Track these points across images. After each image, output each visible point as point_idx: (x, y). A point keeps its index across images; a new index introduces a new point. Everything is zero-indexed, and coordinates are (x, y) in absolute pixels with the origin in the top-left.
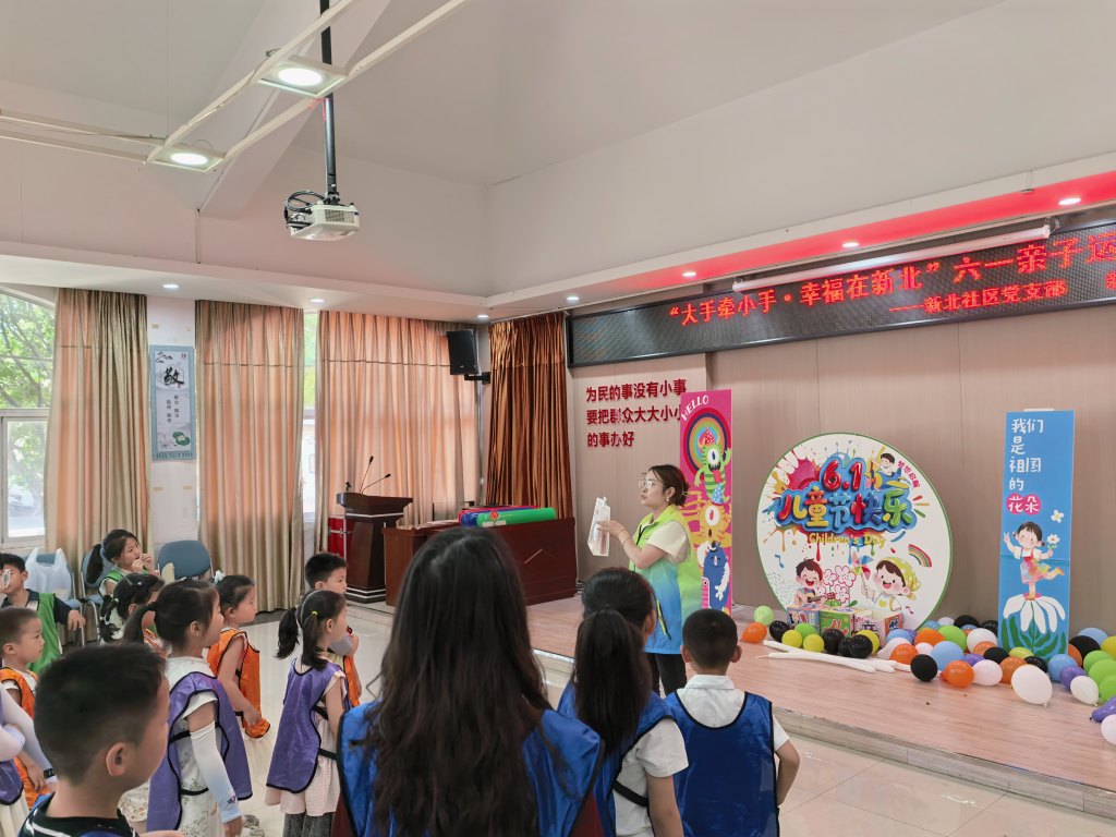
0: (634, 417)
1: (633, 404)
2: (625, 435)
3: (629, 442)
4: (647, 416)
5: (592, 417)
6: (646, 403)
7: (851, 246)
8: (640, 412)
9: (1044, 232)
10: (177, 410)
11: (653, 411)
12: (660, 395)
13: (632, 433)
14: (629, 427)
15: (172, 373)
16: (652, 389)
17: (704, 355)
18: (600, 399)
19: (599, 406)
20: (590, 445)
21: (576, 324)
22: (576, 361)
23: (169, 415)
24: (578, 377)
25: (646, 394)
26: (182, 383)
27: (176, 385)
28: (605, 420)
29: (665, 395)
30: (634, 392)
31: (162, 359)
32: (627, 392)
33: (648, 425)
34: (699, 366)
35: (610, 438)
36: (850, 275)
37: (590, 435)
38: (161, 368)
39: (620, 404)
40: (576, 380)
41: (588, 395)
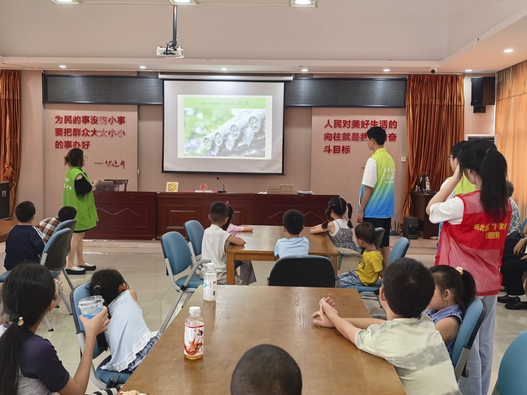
0: (90, 134)
1: (90, 127)
2: (83, 143)
3: (86, 147)
4: (99, 134)
5: (59, 132)
6: (99, 127)
7: (225, 69)
8: (94, 132)
9: (291, 78)
11: (103, 132)
12: (108, 123)
13: (89, 142)
14: (86, 139)
16: (103, 120)
17: (136, 106)
18: (65, 123)
19: (64, 126)
20: (56, 147)
21: (49, 79)
22: (49, 100)
24: (48, 109)
25: (99, 122)
28: (69, 134)
29: (112, 124)
30: (90, 120)
32: (86, 120)
33: (99, 138)
34: (133, 111)
35: (72, 144)
37: (57, 142)
39: (82, 126)
40: (47, 111)
41: (57, 120)
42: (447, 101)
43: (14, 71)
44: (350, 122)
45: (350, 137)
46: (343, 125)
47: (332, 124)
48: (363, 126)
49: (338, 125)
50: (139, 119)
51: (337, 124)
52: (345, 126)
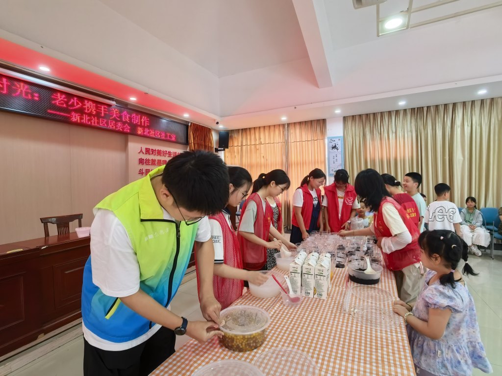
9: (114, 103)
44: (155, 150)
45: (156, 162)
46: (151, 153)
47: (144, 151)
48: (164, 155)
49: (148, 152)
52: (152, 153)
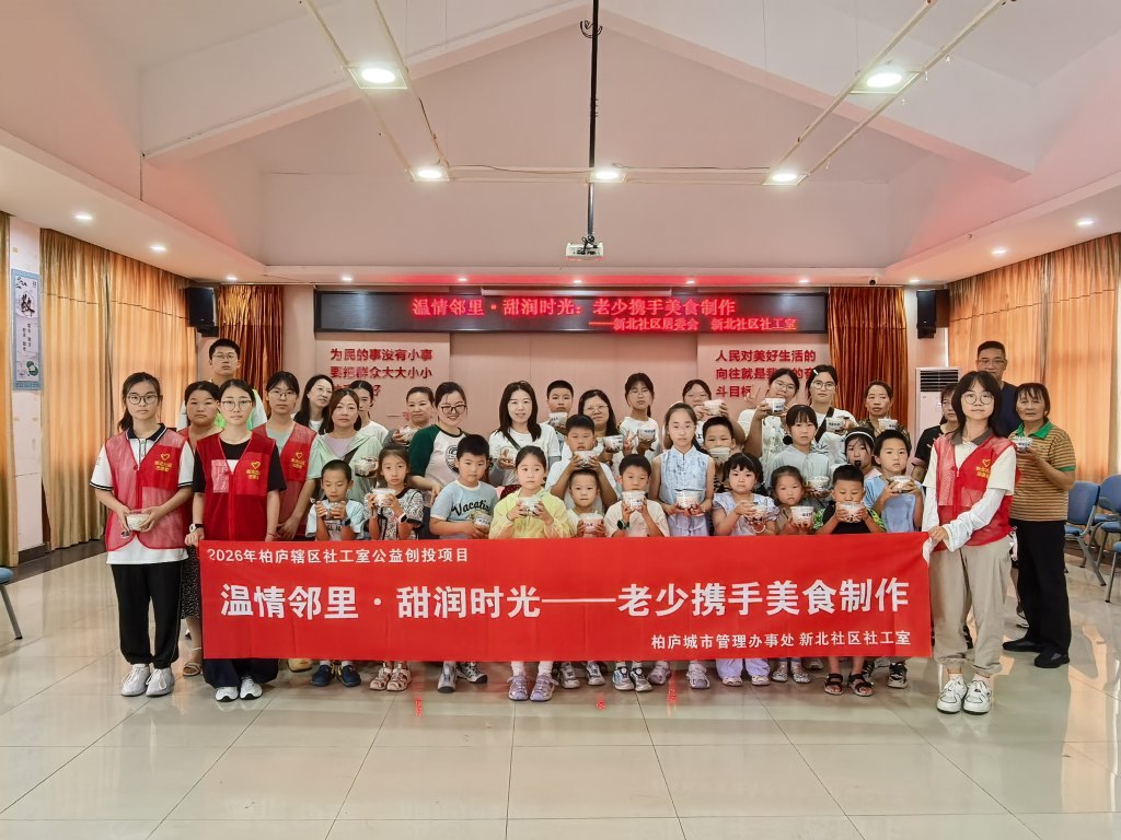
1: (381, 364)
4: (395, 374)
5: (336, 372)
6: (395, 364)
7: (578, 282)
8: (388, 371)
9: (669, 293)
10: (29, 339)
11: (401, 371)
12: (408, 360)
13: (380, 386)
15: (26, 301)
16: (401, 355)
17: (448, 335)
18: (345, 359)
19: (343, 364)
21: (323, 297)
22: (323, 327)
23: (24, 344)
24: (321, 339)
25: (395, 358)
26: (33, 311)
27: (29, 312)
28: (351, 375)
29: (413, 359)
30: (382, 355)
31: (20, 285)
32: (375, 354)
33: (395, 380)
34: (446, 342)
36: (562, 298)
38: (20, 293)
39: (369, 364)
40: (319, 342)
41: (333, 355)
42: (883, 323)
43: (276, 286)
44: (751, 353)
45: (753, 374)
46: (742, 357)
47: (727, 356)
48: (769, 359)
49: (736, 357)
50: (451, 353)
51: (734, 356)
52: (744, 358)
